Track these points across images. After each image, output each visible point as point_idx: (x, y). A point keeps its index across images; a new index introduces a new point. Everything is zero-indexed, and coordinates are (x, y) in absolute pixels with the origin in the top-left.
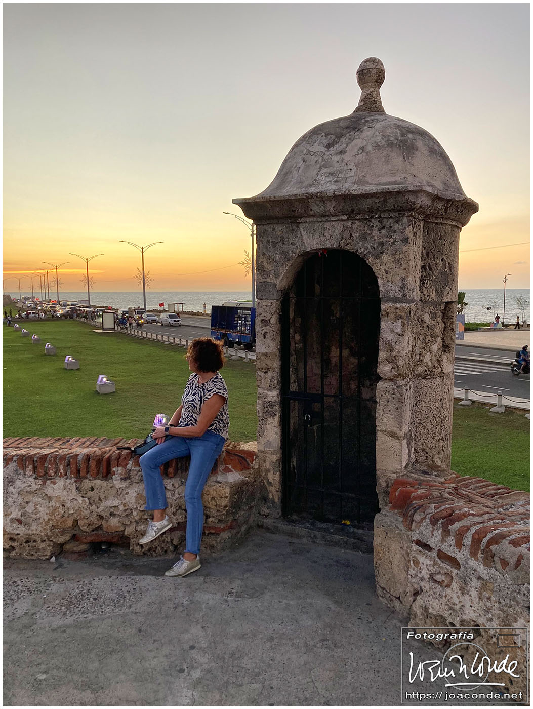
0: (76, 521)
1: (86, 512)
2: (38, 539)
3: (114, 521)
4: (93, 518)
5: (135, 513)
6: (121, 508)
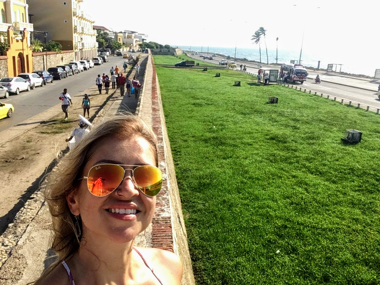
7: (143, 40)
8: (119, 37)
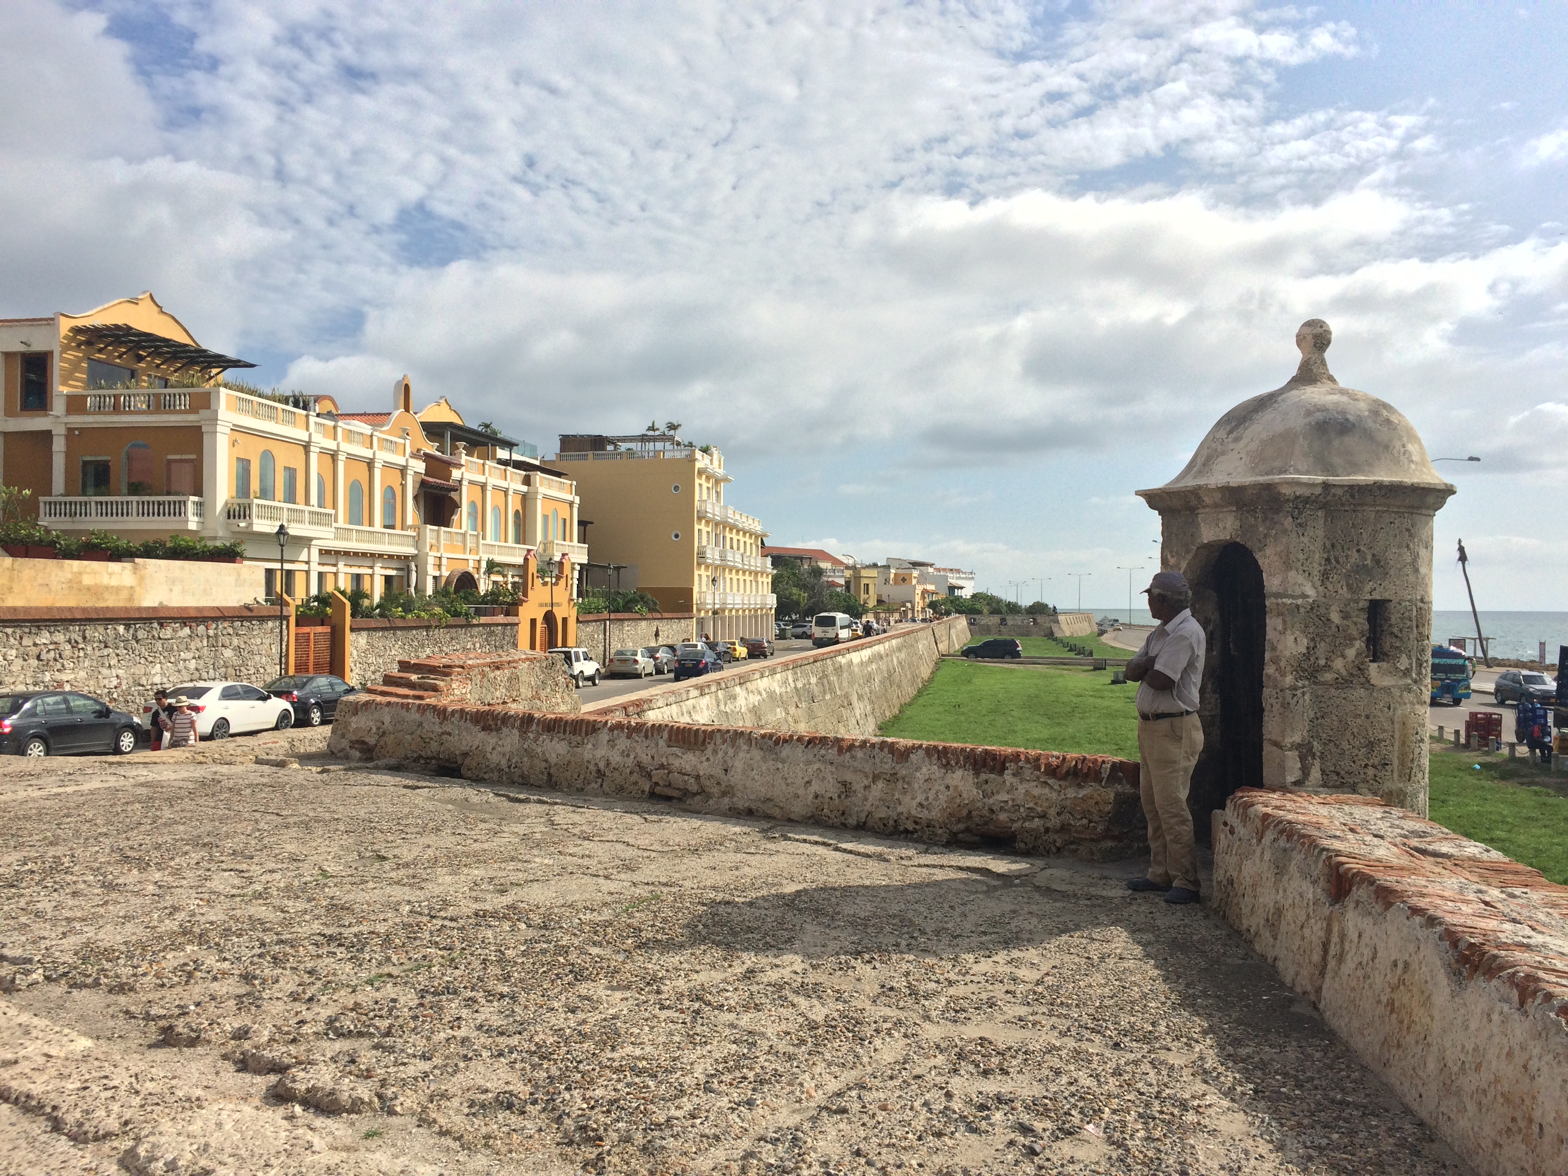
0: (970, 812)
1: (979, 804)
2: (937, 825)
3: (1003, 817)
4: (985, 812)
5: (1022, 810)
6: (1010, 803)
7: (952, 588)
8: (864, 581)
